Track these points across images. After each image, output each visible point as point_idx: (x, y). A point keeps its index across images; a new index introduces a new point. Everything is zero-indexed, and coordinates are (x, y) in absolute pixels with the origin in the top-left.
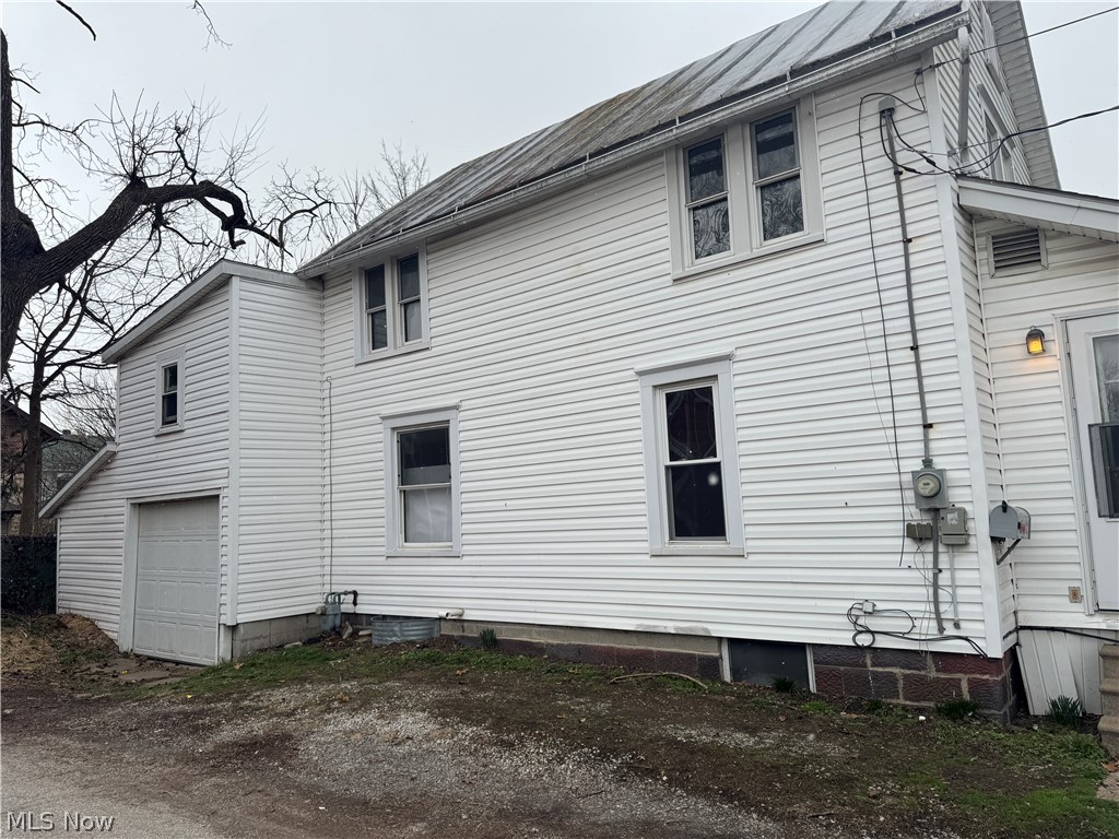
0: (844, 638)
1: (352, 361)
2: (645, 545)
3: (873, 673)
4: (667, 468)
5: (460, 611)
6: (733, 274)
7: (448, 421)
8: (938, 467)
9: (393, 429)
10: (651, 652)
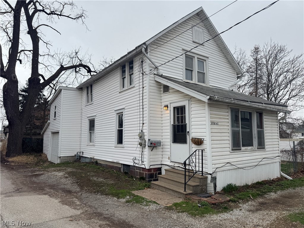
0: (132, 164)
1: (84, 106)
2: (114, 145)
3: (136, 171)
4: (118, 130)
5: (93, 157)
6: (126, 92)
7: (94, 119)
8: (144, 132)
10: (114, 166)
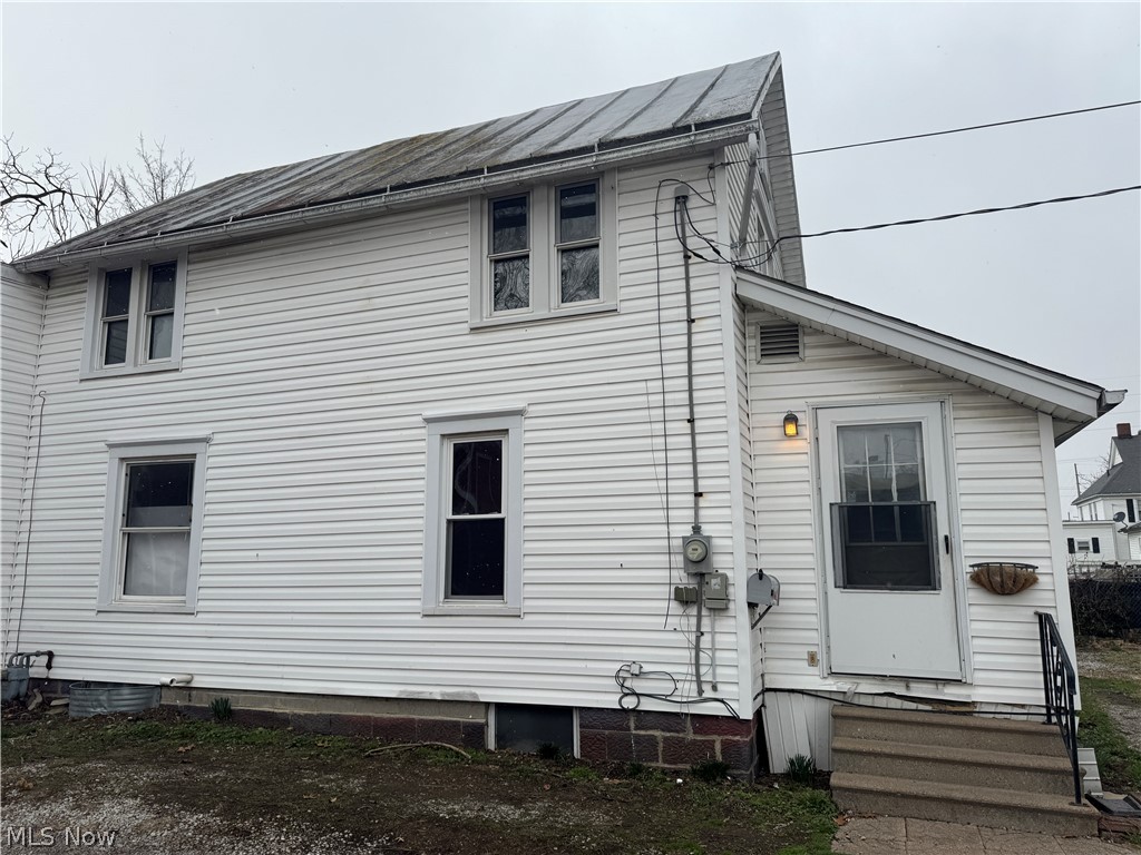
0: (610, 701)
1: (77, 375)
2: (418, 603)
3: (636, 736)
4: (449, 521)
5: (188, 677)
7: (194, 455)
8: (706, 534)
9: (122, 459)
10: (412, 721)
